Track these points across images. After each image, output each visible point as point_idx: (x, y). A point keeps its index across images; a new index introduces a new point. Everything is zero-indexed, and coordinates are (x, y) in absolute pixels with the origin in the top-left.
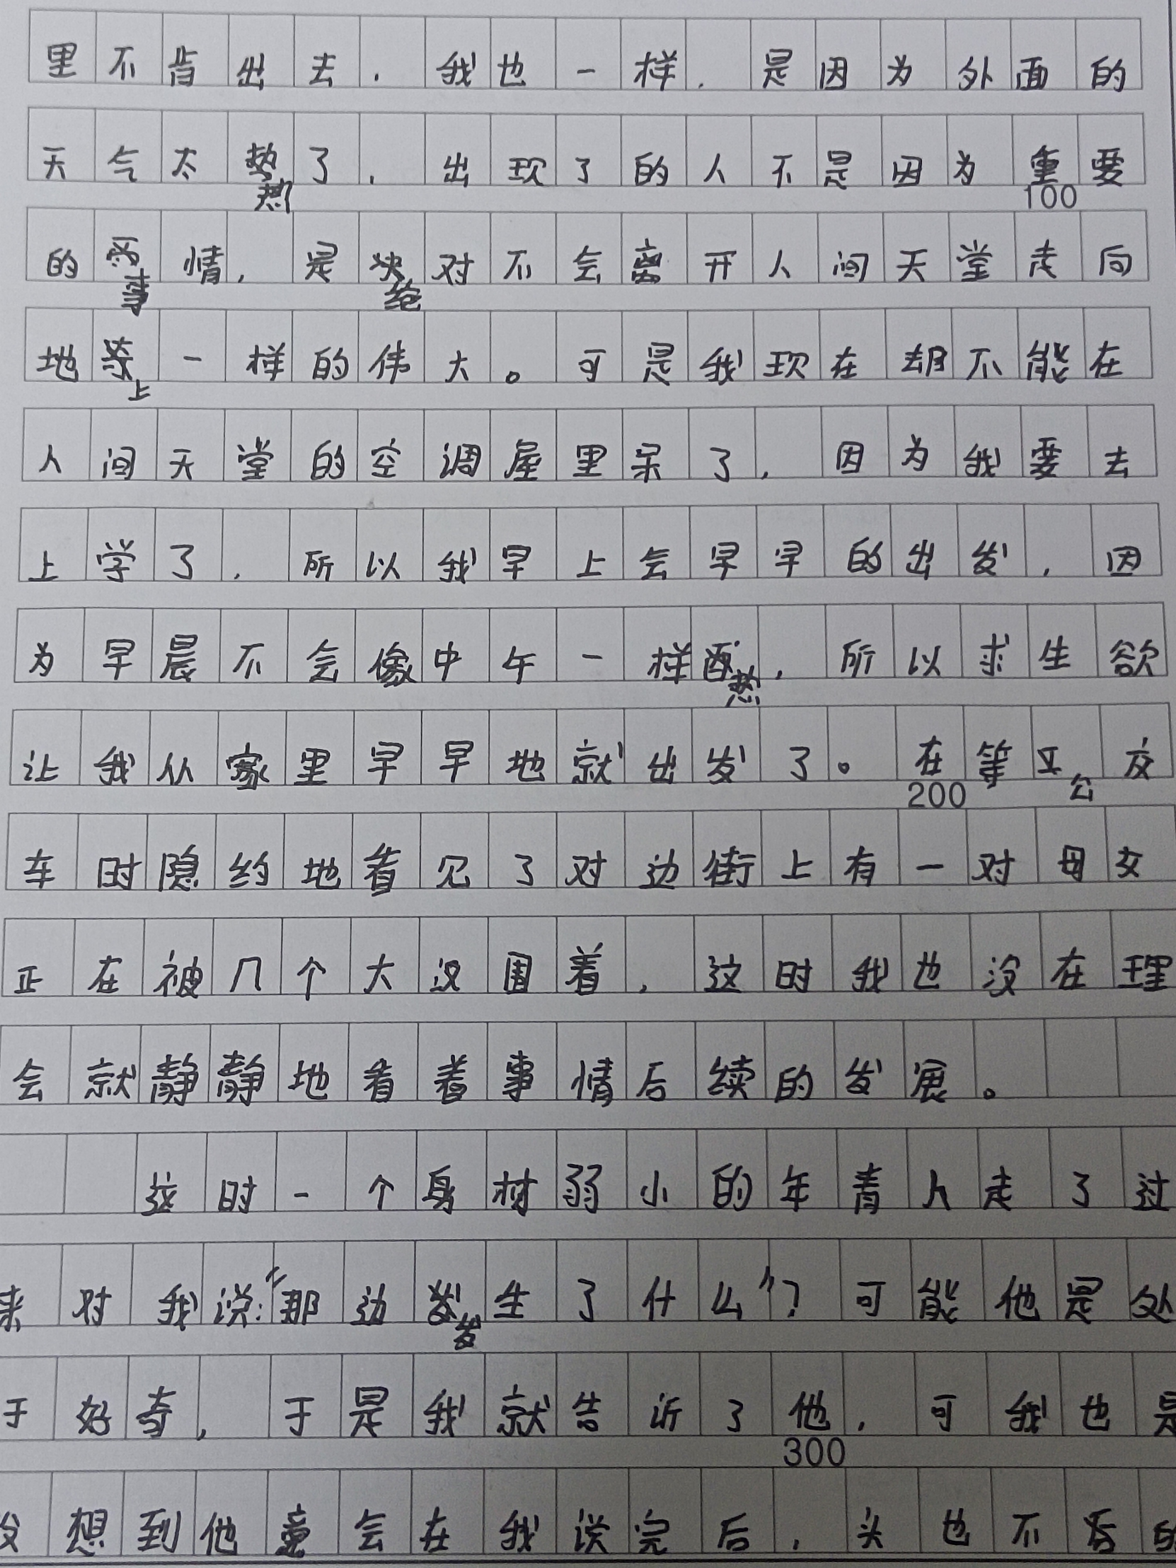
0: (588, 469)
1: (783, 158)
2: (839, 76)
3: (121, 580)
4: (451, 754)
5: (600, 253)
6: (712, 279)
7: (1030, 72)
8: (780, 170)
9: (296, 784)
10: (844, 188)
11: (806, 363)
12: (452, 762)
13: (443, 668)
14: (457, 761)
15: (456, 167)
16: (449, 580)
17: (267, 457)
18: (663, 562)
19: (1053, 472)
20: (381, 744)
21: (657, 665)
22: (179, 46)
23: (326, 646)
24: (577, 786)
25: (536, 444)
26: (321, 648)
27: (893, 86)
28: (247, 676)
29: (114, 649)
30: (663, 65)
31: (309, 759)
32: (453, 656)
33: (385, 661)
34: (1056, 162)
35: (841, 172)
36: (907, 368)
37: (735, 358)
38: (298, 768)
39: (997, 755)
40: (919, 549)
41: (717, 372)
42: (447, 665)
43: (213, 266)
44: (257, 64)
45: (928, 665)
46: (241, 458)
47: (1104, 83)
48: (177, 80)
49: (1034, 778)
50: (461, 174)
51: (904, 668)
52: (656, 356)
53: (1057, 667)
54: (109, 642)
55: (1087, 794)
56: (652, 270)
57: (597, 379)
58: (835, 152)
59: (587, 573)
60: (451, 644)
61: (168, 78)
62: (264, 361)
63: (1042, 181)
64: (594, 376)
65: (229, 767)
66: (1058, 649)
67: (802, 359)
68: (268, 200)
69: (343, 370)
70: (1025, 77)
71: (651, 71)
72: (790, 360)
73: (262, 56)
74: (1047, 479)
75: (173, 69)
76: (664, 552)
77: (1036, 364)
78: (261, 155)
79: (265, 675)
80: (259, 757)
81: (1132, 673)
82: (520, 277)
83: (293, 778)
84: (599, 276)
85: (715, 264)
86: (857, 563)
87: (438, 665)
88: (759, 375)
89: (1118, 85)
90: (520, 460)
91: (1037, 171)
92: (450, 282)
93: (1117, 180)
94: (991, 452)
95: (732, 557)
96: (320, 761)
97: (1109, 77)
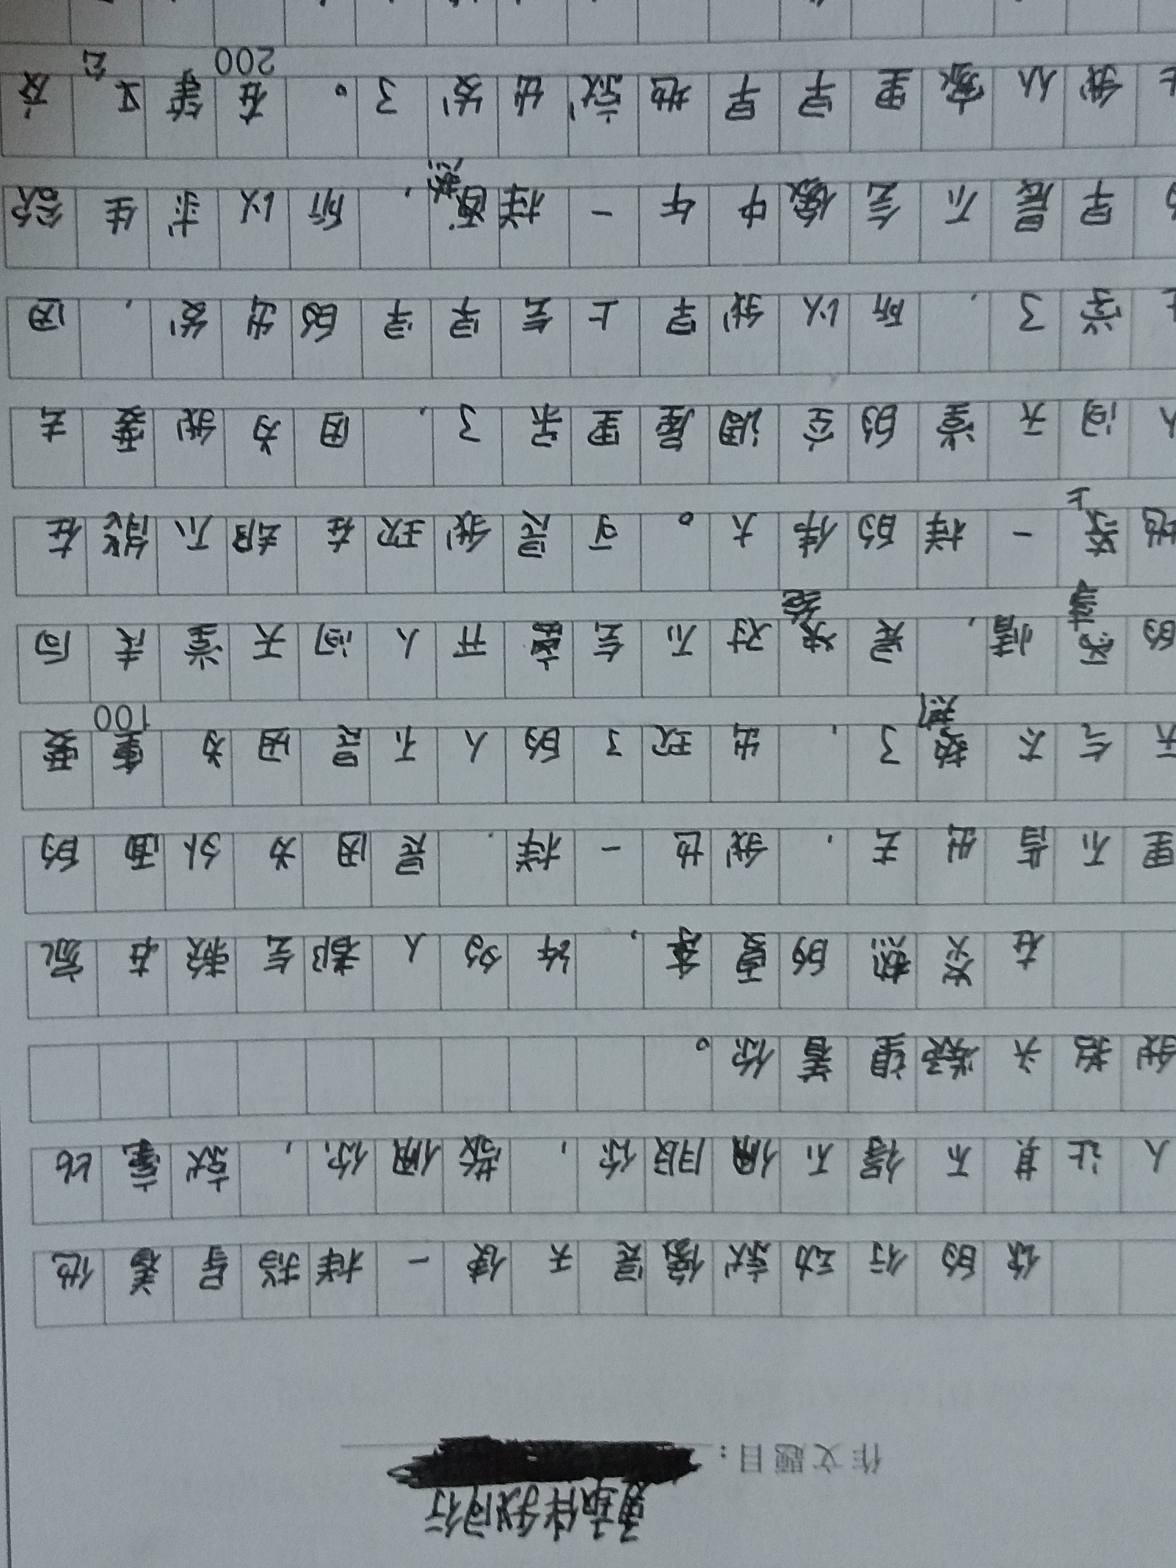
0: (608, 419)
1: (405, 759)
2: (347, 847)
3: (1096, 290)
4: (749, 106)
5: (596, 654)
6: (479, 626)
7: (145, 854)
8: (408, 744)
9: (910, 70)
10: (342, 727)
11: (380, 536)
12: (748, 97)
13: (758, 199)
14: (742, 98)
15: (747, 745)
16: (752, 296)
17: (944, 429)
18: (529, 316)
19: (122, 413)
20: (821, 115)
21: (535, 204)
22: (1037, 869)
23: (880, 222)
24: (616, 72)
25: (662, 446)
26: (885, 219)
27: (290, 836)
28: (963, 188)
29: (1102, 214)
30: (532, 856)
31: (898, 97)
32: (748, 212)
33: (819, 206)
34: (117, 756)
35: (345, 744)
36: (274, 528)
37: (455, 541)
38: (910, 87)
39: (183, 105)
40: (263, 329)
41: (474, 524)
42: (754, 203)
43: (1000, 635)
44: (956, 850)
45: (254, 202)
46: (971, 427)
47: (65, 842)
48: (1039, 832)
49: (143, 77)
50: (742, 737)
51: (279, 198)
52: (537, 543)
53: (119, 201)
54: (1107, 221)
55: (89, 58)
56: (542, 636)
57: (598, 518)
58: (350, 765)
59: (608, 305)
60: (749, 226)
61: (1049, 834)
62: (947, 533)
63: (131, 735)
64: (601, 521)
65: (981, 88)
66: (118, 219)
67: (384, 539)
68: (943, 707)
69: (865, 526)
70: (150, 848)
71: (543, 850)
72: (397, 538)
73: (950, 860)
74: (128, 406)
75: (1043, 844)
76: (528, 327)
77: (138, 533)
78: (950, 756)
79: (944, 188)
80: (950, 99)
81: (39, 190)
82: (679, 628)
83: (915, 76)
84: (597, 630)
85: (477, 642)
86: (328, 314)
87: (763, 203)
88: (429, 521)
89: (50, 841)
90: (679, 429)
91: (137, 746)
92: (751, 620)
93: (51, 736)
94: (186, 435)
95: (457, 322)
96: (887, 94)
97: (60, 849)
